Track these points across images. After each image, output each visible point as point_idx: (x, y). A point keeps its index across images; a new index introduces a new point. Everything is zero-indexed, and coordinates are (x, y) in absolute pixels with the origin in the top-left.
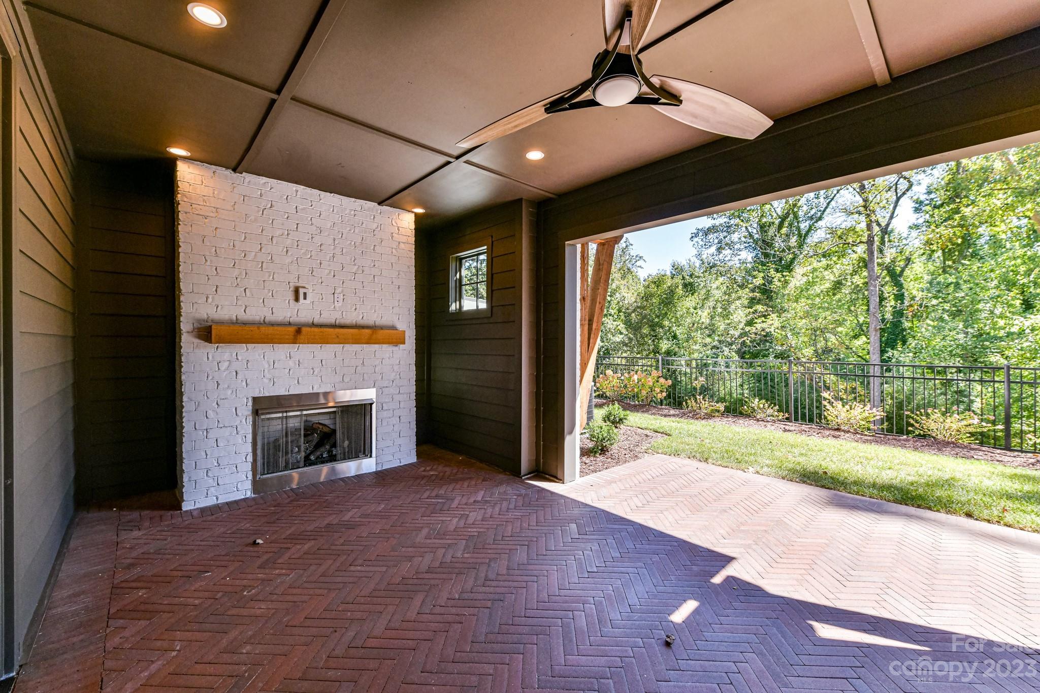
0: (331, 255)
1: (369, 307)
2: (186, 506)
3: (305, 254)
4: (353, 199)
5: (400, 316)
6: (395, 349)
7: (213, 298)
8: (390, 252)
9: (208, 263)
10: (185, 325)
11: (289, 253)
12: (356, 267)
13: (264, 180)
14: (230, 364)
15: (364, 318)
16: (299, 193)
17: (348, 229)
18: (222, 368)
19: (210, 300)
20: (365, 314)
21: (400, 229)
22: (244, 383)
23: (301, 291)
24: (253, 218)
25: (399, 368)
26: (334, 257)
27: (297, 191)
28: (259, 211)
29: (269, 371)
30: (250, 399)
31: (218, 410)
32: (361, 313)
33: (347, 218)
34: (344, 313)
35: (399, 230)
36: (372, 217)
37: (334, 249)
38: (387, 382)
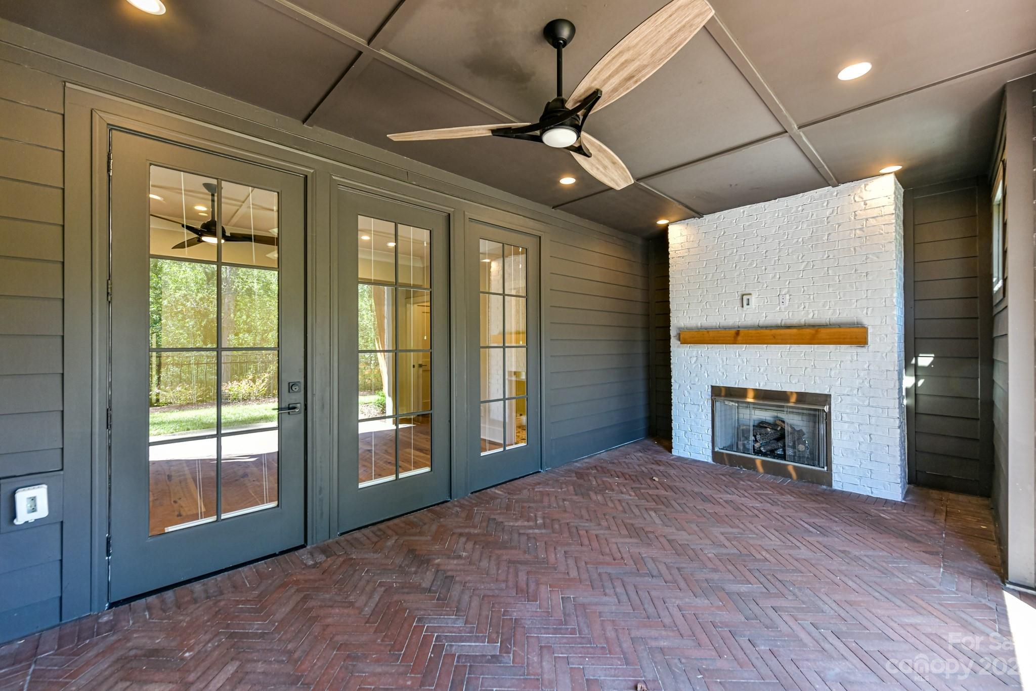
0: (777, 258)
1: (821, 304)
2: (675, 452)
3: (751, 264)
4: (801, 194)
5: (870, 310)
6: (860, 350)
7: (687, 312)
8: (853, 236)
9: (684, 289)
10: (673, 332)
11: (738, 267)
12: (805, 264)
13: (717, 214)
14: (697, 359)
15: (816, 316)
16: (745, 213)
17: (795, 227)
18: (693, 362)
19: (685, 314)
20: (816, 312)
21: (868, 202)
22: (706, 374)
23: (745, 298)
24: (711, 247)
25: (868, 374)
26: (779, 260)
27: (744, 212)
28: (715, 240)
29: (723, 366)
30: (710, 387)
31: (691, 391)
32: (811, 310)
33: (793, 217)
34: (791, 314)
35: (866, 204)
36: (825, 204)
37: (779, 251)
38: (848, 389)
